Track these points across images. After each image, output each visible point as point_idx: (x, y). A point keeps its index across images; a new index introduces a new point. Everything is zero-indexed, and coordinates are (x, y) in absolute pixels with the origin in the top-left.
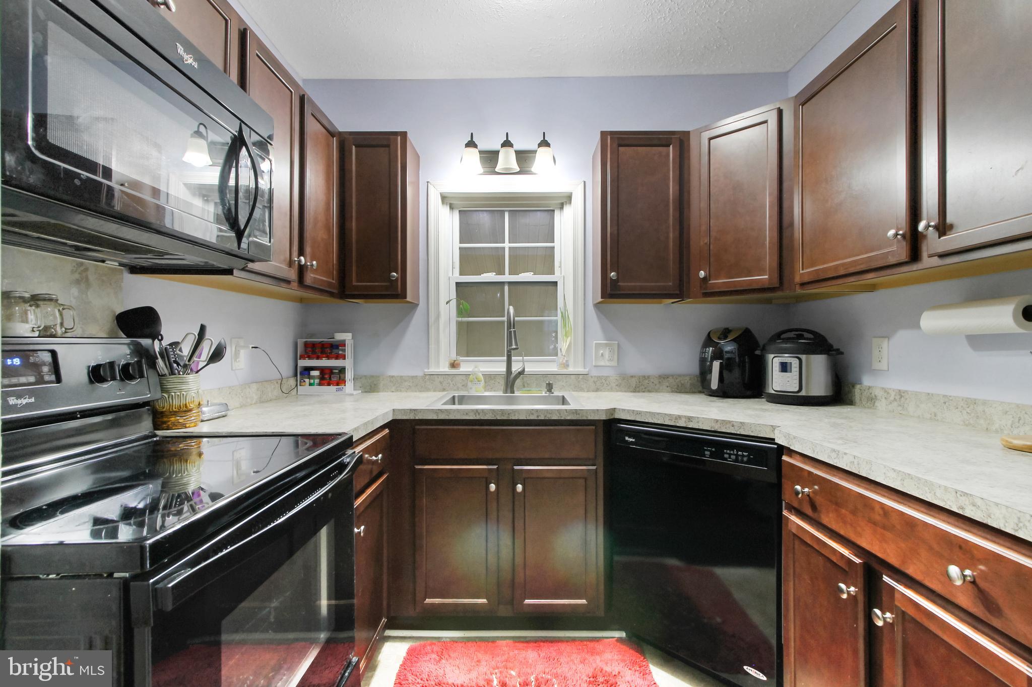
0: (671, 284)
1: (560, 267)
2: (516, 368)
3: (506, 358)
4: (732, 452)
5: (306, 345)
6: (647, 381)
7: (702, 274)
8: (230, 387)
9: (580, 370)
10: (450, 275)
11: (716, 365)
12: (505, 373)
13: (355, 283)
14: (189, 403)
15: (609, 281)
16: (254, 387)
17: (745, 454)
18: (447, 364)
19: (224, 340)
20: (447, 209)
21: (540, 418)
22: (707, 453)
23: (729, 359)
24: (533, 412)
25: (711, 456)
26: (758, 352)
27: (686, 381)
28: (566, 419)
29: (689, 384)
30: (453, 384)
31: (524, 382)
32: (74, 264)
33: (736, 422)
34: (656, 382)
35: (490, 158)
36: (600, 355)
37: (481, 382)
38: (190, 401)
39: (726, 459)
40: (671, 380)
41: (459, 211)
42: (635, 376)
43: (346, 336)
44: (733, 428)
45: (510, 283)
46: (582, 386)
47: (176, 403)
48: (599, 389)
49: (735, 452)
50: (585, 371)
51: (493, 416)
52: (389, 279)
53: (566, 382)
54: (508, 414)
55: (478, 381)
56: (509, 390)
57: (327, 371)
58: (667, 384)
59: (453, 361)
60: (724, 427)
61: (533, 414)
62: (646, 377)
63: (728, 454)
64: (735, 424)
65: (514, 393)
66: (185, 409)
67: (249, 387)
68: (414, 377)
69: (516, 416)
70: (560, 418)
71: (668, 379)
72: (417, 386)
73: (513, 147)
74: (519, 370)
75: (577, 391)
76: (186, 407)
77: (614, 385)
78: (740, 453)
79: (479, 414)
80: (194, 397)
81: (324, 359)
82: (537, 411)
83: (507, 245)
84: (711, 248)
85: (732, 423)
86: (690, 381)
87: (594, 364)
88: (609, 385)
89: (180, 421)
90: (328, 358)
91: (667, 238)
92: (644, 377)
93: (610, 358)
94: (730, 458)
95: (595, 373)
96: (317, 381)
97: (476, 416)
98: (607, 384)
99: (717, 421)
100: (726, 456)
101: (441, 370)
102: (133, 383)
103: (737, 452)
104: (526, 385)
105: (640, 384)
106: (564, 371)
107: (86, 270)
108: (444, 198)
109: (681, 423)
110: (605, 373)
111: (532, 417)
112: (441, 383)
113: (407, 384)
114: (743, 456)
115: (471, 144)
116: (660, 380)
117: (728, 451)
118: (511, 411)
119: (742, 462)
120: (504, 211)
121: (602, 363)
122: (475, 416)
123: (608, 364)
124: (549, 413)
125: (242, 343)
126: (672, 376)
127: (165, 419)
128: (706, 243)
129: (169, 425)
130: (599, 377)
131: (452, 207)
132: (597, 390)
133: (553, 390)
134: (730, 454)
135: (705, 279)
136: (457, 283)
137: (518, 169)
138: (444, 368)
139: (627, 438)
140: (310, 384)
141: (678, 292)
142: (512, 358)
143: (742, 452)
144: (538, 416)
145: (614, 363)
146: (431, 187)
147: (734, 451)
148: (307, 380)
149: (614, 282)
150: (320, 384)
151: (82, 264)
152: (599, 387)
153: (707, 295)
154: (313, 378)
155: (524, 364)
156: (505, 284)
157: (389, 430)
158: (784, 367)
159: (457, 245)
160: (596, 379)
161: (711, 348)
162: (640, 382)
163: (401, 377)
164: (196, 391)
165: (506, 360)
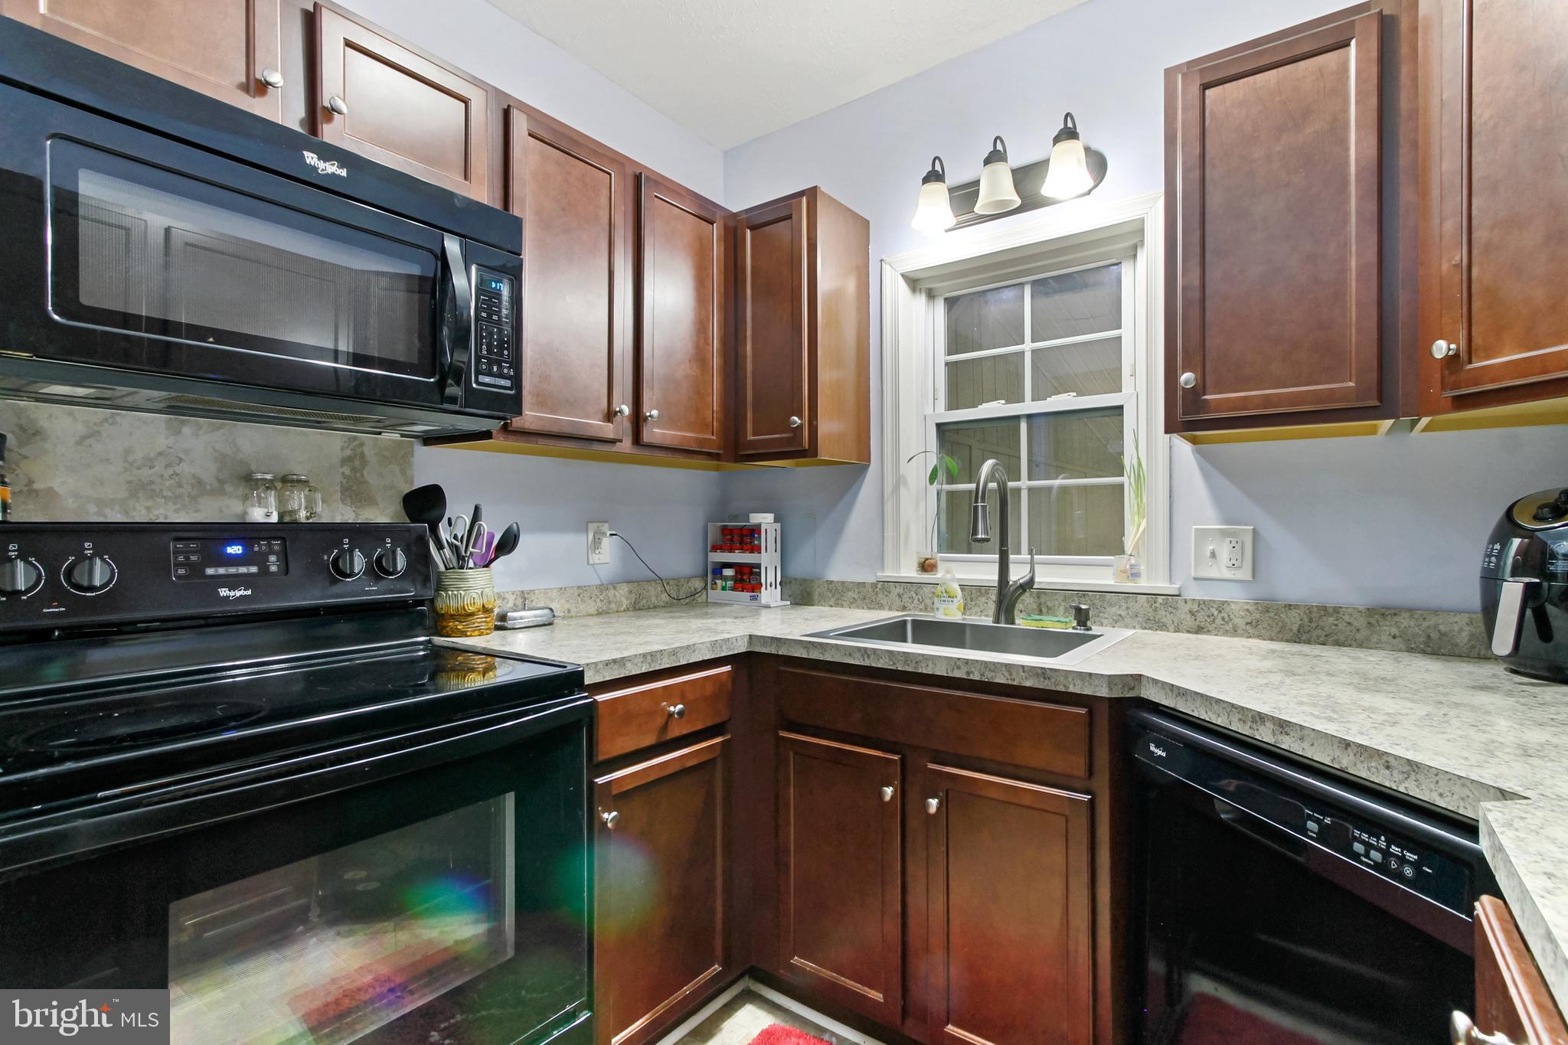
0: (1351, 384)
1: (1133, 375)
2: (1017, 574)
3: (998, 556)
4: (1373, 841)
5: (725, 530)
6: (1331, 620)
7: (1442, 349)
8: (579, 587)
9: (1162, 585)
10: (929, 411)
11: (1511, 592)
12: (996, 584)
13: (750, 437)
14: (467, 605)
15: (1180, 393)
16: (624, 589)
17: (1411, 857)
18: (915, 565)
19: (517, 525)
20: (922, 299)
21: (972, 677)
22: (1312, 825)
24: (958, 663)
27: (1456, 628)
28: (1023, 684)
29: (1465, 634)
30: (919, 600)
31: (1040, 604)
32: (346, 439)
33: (1396, 757)
34: (1360, 622)
35: (965, 196)
36: (1208, 554)
37: (954, 599)
38: (469, 602)
39: (1356, 856)
40: (1405, 621)
41: (945, 299)
42: (1297, 607)
43: (763, 518)
44: (1387, 772)
45: (1029, 417)
46: (1164, 620)
47: (453, 604)
48: (1203, 628)
49: (1383, 845)
50: (1171, 588)
51: (892, 663)
52: (786, 425)
53: (1128, 608)
54: (916, 663)
55: (949, 597)
56: (1003, 618)
57: (746, 570)
58: (1394, 631)
59: (923, 560)
60: (1365, 765)
61: (959, 668)
62: (1330, 610)
63: (1363, 842)
64: (1393, 762)
65: (1013, 623)
66: (463, 612)
67: (615, 588)
68: (861, 585)
69: (929, 669)
70: (1010, 682)
71: (1397, 619)
72: (864, 599)
73: (1007, 162)
74: (1021, 581)
75: (1150, 629)
76: (465, 610)
77: (1240, 622)
78: (1394, 849)
79: (869, 657)
80: (474, 598)
81: (737, 551)
82: (967, 662)
83: (1028, 346)
84: (1473, 274)
85: (1385, 758)
86: (1467, 628)
87: (1193, 575)
88: (1227, 623)
89: (459, 627)
90: (743, 549)
91: (1344, 270)
92: (1325, 608)
93: (1233, 562)
94: (1367, 855)
95: (1195, 593)
96: (730, 583)
97: (864, 660)
98: (1223, 619)
100: (1358, 847)
101: (902, 575)
102: (391, 577)
103: (1389, 847)
104: (1044, 609)
105: (1313, 625)
106: (1129, 586)
107: (362, 445)
108: (913, 282)
110: (1219, 594)
111: (957, 674)
112: (899, 596)
113: (851, 594)
114: (1402, 860)
115: (934, 176)
116: (1372, 621)
117: (1365, 837)
118: (921, 658)
119: (1399, 876)
120: (1022, 284)
121: (1213, 573)
122: (861, 659)
123: (1228, 574)
124: (990, 670)
125: (605, 528)
126: (1411, 610)
127: (445, 624)
128: (1459, 266)
129: (447, 632)
130: (1202, 603)
131: (931, 295)
132: (1199, 630)
133: (1089, 623)
134: (1369, 847)
135: (1452, 361)
136: (939, 426)
137: (1018, 202)
138: (909, 572)
139: (1152, 748)
140: (724, 588)
141: (1376, 403)
142: (1011, 556)
143: (1404, 848)
144: (968, 673)
145: (1245, 574)
146: (886, 268)
147: (1378, 839)
148: (719, 582)
149: (1194, 396)
150: (734, 589)
151: (355, 438)
152: (1202, 625)
153: (1463, 402)
154: (725, 579)
155: (1032, 570)
156: (1021, 420)
157: (732, 668)
159: (942, 358)
160: (1195, 608)
162: (1311, 620)
163: (843, 583)
164: (479, 591)
165: (998, 560)
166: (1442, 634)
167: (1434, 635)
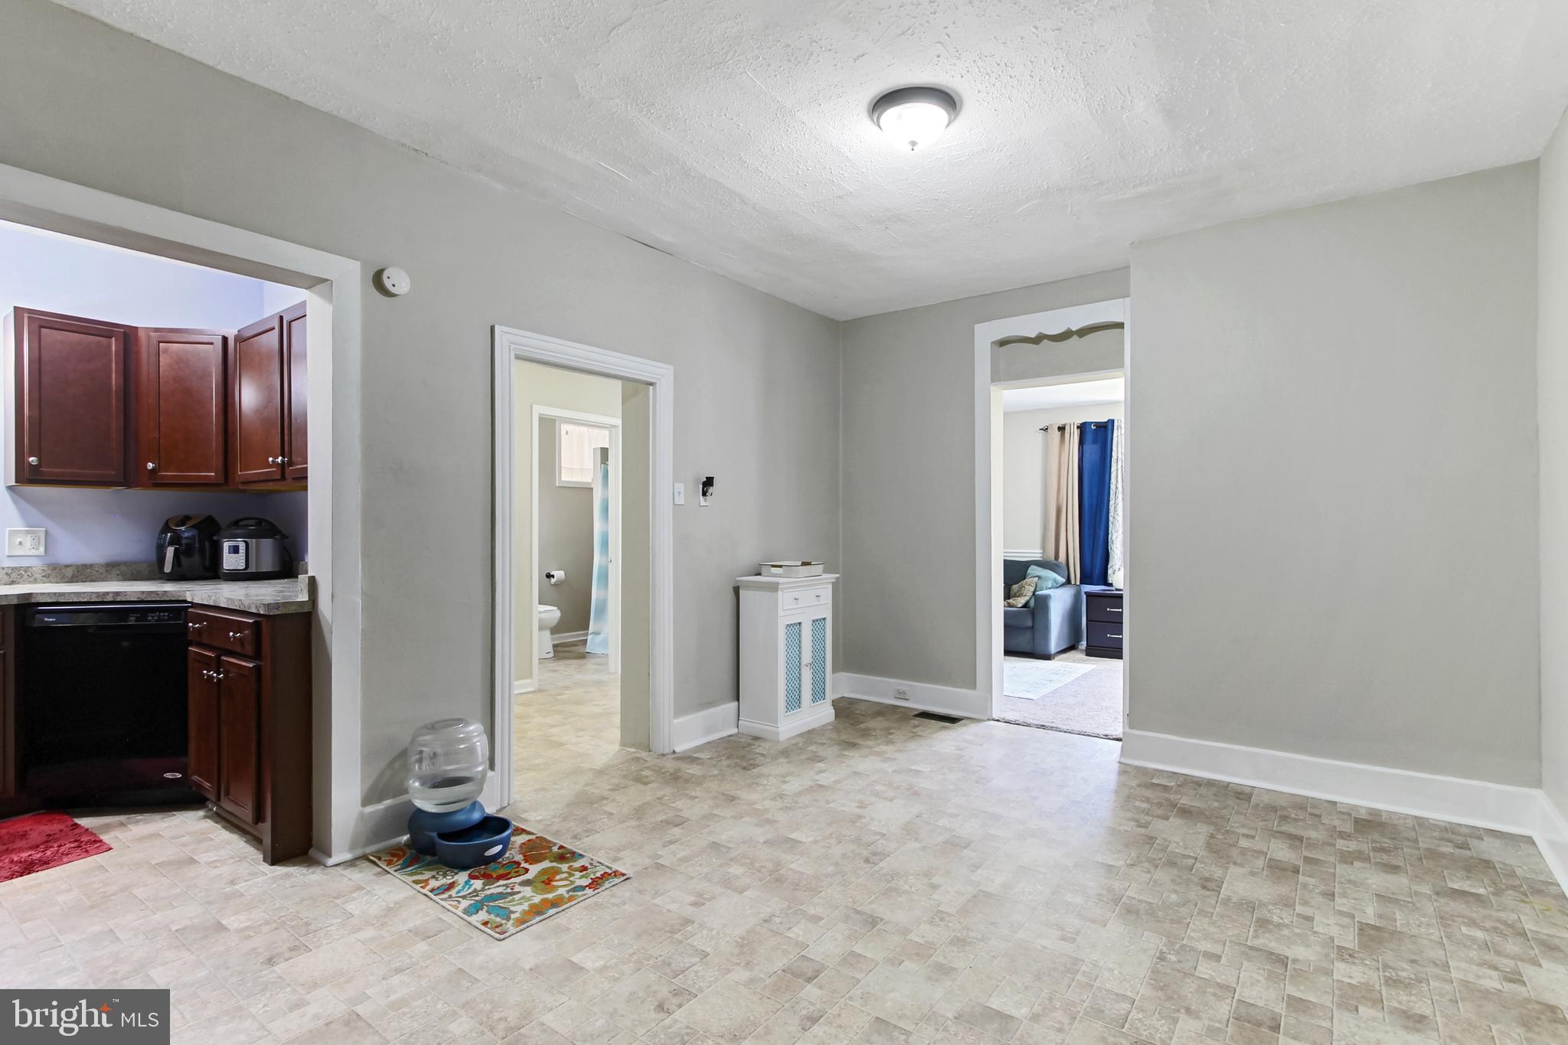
0: (112, 473)
4: (154, 615)
7: (150, 465)
11: (170, 551)
15: (26, 466)
17: (166, 614)
22: (133, 619)
23: (187, 544)
25: (136, 621)
26: (215, 538)
33: (160, 591)
34: (102, 570)
36: (17, 543)
39: (150, 621)
40: (123, 568)
44: (157, 596)
49: (158, 614)
58: (118, 572)
60: (150, 596)
62: (87, 566)
63: (151, 616)
64: (159, 593)
71: (118, 566)
77: (38, 576)
78: (162, 614)
84: (161, 442)
85: (156, 592)
87: (6, 554)
88: (31, 577)
92: (84, 565)
93: (33, 546)
94: (153, 619)
95: (8, 563)
98: (28, 575)
99: (143, 592)
100: (149, 618)
105: (79, 573)
109: (109, 598)
110: (25, 563)
114: (164, 616)
116: (107, 569)
117: (151, 614)
119: (164, 620)
121: (20, 552)
123: (29, 552)
126: (124, 563)
128: (154, 438)
130: (15, 568)
132: (12, 582)
134: (153, 617)
135: (153, 470)
139: (46, 618)
143: (164, 612)
145: (40, 552)
149: (33, 467)
152: (14, 579)
158: (235, 550)
160: (10, 570)
161: (169, 534)
166: (138, 572)
167: (135, 572)
